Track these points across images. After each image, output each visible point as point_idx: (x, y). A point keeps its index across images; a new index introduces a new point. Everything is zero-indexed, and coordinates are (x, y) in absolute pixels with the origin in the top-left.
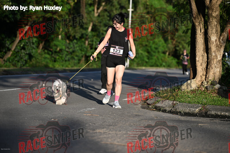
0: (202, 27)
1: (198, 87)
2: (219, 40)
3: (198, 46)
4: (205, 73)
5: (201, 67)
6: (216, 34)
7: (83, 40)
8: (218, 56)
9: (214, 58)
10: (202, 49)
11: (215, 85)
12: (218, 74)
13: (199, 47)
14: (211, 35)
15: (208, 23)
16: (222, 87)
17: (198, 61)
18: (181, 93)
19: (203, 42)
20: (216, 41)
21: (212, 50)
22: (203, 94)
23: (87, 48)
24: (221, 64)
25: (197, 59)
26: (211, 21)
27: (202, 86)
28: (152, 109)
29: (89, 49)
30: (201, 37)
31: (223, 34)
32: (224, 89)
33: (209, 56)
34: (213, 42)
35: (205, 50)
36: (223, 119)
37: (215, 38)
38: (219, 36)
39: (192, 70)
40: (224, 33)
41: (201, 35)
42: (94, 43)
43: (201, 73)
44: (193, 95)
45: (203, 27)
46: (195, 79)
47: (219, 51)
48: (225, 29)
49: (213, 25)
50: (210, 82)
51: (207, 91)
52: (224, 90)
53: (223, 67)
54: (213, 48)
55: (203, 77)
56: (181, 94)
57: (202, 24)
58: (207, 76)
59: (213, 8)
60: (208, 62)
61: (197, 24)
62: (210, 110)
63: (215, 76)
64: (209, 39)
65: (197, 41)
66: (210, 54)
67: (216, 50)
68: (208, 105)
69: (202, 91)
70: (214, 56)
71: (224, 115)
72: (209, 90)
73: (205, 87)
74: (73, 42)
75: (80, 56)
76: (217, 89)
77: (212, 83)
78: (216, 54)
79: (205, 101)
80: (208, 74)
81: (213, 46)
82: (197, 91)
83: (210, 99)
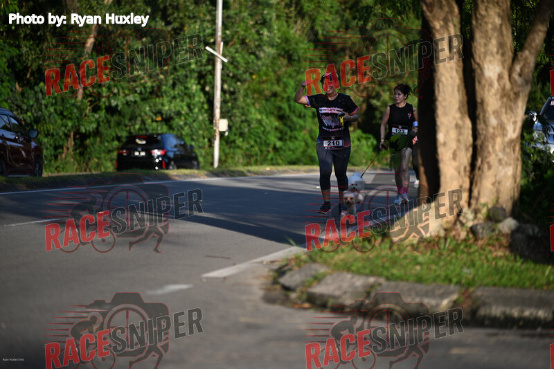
0: (455, 33)
2: (510, 76)
3: (442, 94)
4: (468, 183)
5: (455, 164)
6: (498, 57)
8: (508, 128)
9: (494, 134)
10: (457, 106)
11: (500, 222)
12: (508, 184)
13: (445, 100)
14: (482, 59)
15: (474, 22)
16: (524, 226)
17: (445, 144)
20: (500, 77)
21: (489, 108)
22: (463, 252)
24: (518, 153)
25: (441, 137)
26: (483, 13)
27: (458, 226)
28: (297, 304)
29: (88, 109)
30: (451, 68)
31: (521, 56)
32: (530, 232)
33: (479, 127)
34: (492, 81)
35: (466, 108)
36: (527, 332)
37: (497, 68)
38: (510, 61)
39: (426, 173)
40: (527, 52)
41: (452, 61)
43: (455, 182)
44: (432, 253)
47: (511, 109)
48: (529, 40)
49: (490, 26)
50: (484, 211)
51: (476, 239)
52: (530, 238)
53: (524, 163)
54: (491, 99)
56: (392, 253)
57: (455, 26)
58: (475, 193)
60: (475, 147)
61: (437, 25)
62: (484, 304)
63: (498, 191)
64: (479, 71)
65: (440, 80)
66: (482, 121)
67: (501, 107)
68: (480, 285)
69: (459, 242)
70: (494, 128)
71: (532, 318)
72: (480, 236)
73: (468, 230)
74: (36, 88)
75: (61, 134)
76: (507, 234)
77: (491, 215)
78: (500, 120)
79: (470, 274)
80: (476, 185)
81: (491, 96)
82: (442, 241)
83: (486, 265)
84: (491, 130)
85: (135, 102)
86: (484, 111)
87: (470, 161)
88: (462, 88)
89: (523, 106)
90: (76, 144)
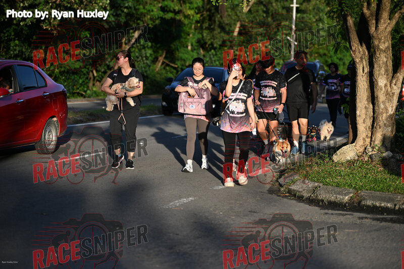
0: (366, 64)
1: (358, 156)
2: (390, 85)
3: (359, 92)
4: (370, 134)
5: (364, 125)
6: (385, 76)
8: (389, 109)
9: (382, 112)
10: (366, 98)
11: (384, 153)
13: (360, 96)
14: (377, 77)
15: (374, 60)
16: (395, 155)
17: (360, 116)
18: (332, 165)
19: (366, 87)
20: (386, 85)
21: (380, 100)
24: (394, 122)
25: (358, 113)
26: (378, 56)
27: (365, 155)
28: (283, 194)
30: (364, 80)
33: (376, 108)
34: (382, 87)
35: (370, 99)
37: (384, 81)
38: (391, 78)
39: (351, 128)
40: (398, 74)
41: (364, 77)
43: (364, 134)
44: (350, 169)
45: (368, 64)
46: (355, 144)
47: (390, 100)
48: (399, 69)
49: (381, 62)
51: (372, 161)
52: (398, 160)
55: (367, 139)
57: (366, 61)
58: (373, 139)
59: (380, 37)
60: (374, 117)
61: (357, 60)
62: (365, 199)
63: (384, 139)
64: (376, 82)
65: (358, 86)
66: (377, 106)
67: (386, 99)
69: (364, 162)
72: (375, 160)
73: (369, 156)
78: (385, 105)
80: (374, 135)
81: (381, 95)
84: (381, 110)
86: (378, 101)
87: (371, 124)
88: (369, 89)
89: (396, 99)
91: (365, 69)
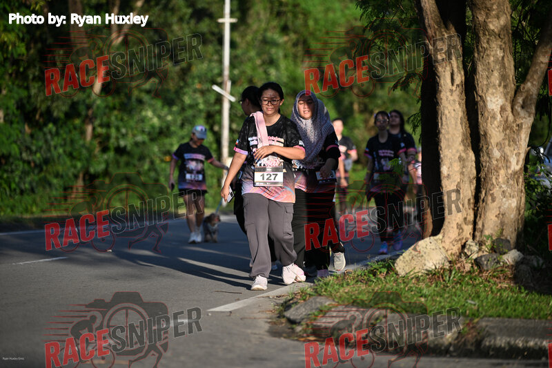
0: (458, 67)
1: (450, 262)
2: (512, 108)
3: (445, 127)
4: (473, 215)
6: (501, 89)
7: (77, 122)
8: (512, 160)
9: (497, 166)
10: (460, 139)
11: (505, 253)
12: (512, 216)
13: (448, 133)
14: (485, 91)
15: (476, 55)
16: (528, 257)
17: (448, 176)
18: (396, 281)
19: (461, 114)
20: (503, 109)
21: (492, 141)
22: (468, 284)
23: (90, 150)
24: (521, 185)
25: (444, 170)
26: (485, 45)
27: (463, 258)
28: (303, 337)
29: (97, 150)
30: (454, 101)
31: (524, 88)
32: (535, 264)
33: (482, 159)
34: (494, 114)
35: (469, 141)
36: (532, 361)
37: (500, 100)
38: (513, 93)
40: (529, 84)
41: (454, 94)
42: (113, 132)
43: (460, 215)
44: (436, 286)
45: (461, 66)
46: (440, 236)
47: (514, 141)
48: (530, 72)
49: (492, 59)
50: (489, 243)
51: (481, 272)
52: (534, 269)
53: (528, 195)
54: (494, 132)
55: (465, 227)
56: (398, 285)
57: (457, 59)
58: (480, 225)
59: (489, 6)
60: (478, 179)
62: (489, 335)
63: (502, 224)
64: (481, 103)
65: (443, 114)
66: (485, 153)
67: (503, 139)
68: (485, 316)
69: (464, 274)
70: (497, 160)
71: (537, 348)
72: (485, 268)
73: (473, 261)
74: (45, 130)
75: (70, 174)
76: (512, 265)
77: (495, 247)
78: (503, 151)
79: (475, 305)
80: (480, 217)
81: (494, 129)
82: (447, 273)
83: (490, 297)
84: (495, 162)
85: (144, 143)
86: (487, 144)
87: (474, 194)
88: (465, 120)
89: (526, 138)
90: (85, 184)
91: (455, 77)
